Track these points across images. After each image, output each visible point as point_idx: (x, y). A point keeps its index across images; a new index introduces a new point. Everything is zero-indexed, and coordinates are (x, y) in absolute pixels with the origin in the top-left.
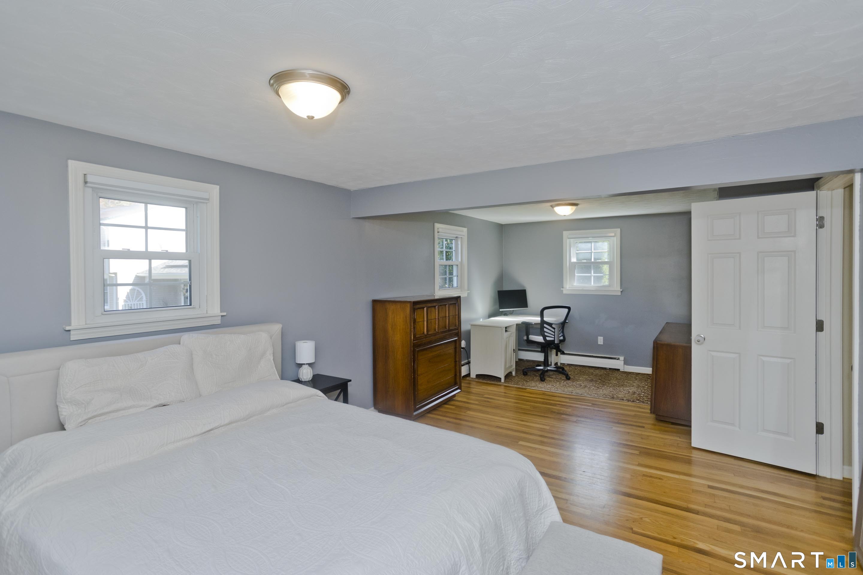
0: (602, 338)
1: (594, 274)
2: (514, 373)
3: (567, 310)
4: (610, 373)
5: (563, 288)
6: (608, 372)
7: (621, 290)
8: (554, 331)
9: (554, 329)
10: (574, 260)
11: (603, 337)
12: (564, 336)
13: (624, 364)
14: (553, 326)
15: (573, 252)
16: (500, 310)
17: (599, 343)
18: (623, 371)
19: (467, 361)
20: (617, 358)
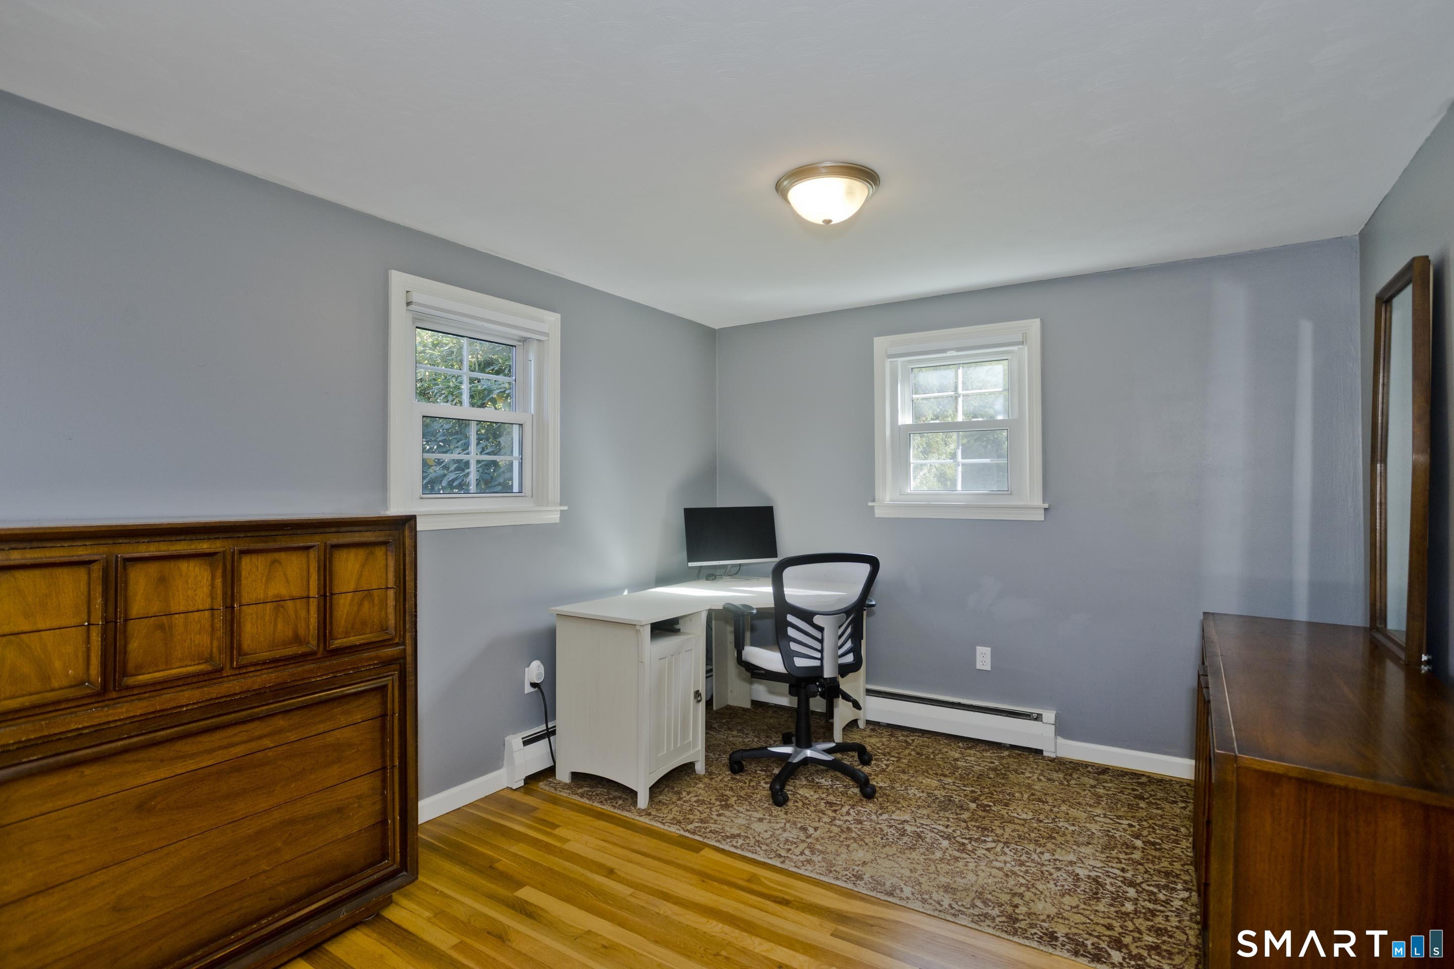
0: (987, 650)
1: (963, 458)
2: (700, 768)
3: (865, 568)
4: (1013, 764)
5: (874, 501)
6: (1004, 761)
7: (1046, 506)
8: (820, 638)
9: (821, 629)
10: (905, 419)
11: (990, 649)
12: (856, 650)
13: (1055, 735)
14: (817, 620)
15: (903, 394)
16: (690, 564)
17: (979, 666)
18: (1053, 756)
19: (543, 727)
20: (1035, 716)
